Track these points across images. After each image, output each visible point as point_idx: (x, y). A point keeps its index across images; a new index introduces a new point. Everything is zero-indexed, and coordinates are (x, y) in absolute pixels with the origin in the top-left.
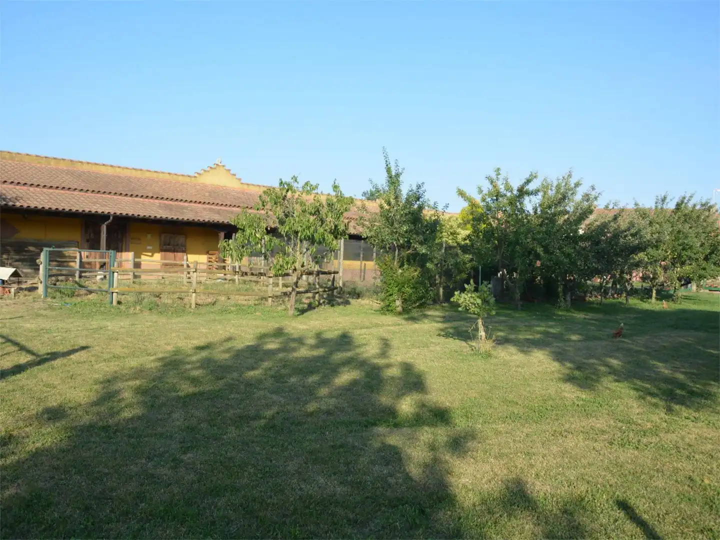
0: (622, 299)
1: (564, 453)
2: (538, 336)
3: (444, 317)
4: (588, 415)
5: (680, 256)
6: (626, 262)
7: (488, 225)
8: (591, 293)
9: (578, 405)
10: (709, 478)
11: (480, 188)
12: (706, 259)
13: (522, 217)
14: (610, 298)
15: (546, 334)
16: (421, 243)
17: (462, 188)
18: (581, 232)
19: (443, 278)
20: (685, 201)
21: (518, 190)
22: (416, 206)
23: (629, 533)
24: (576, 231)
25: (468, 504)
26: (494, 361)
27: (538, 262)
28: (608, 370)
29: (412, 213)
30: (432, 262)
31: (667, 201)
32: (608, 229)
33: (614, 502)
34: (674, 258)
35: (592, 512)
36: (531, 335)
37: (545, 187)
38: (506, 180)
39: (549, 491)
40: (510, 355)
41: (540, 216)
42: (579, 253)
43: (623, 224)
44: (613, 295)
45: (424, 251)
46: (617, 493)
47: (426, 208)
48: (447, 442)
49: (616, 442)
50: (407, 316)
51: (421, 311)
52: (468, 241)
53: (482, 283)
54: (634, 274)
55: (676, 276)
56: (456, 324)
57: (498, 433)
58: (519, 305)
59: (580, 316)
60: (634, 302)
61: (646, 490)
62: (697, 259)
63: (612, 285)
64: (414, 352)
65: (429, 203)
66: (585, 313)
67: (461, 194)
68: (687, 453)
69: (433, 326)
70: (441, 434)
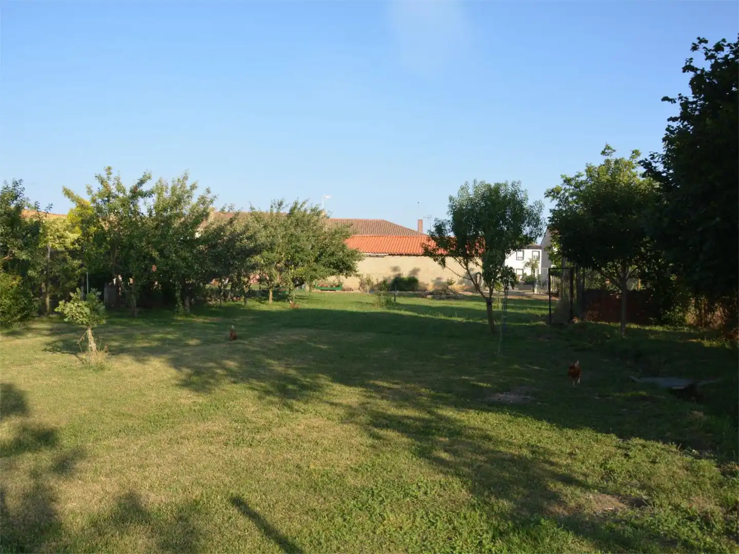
0: (241, 301)
1: (179, 460)
2: (155, 344)
3: (51, 330)
4: (204, 419)
5: (293, 258)
6: (242, 265)
7: (98, 228)
8: (210, 297)
9: (194, 410)
10: (314, 464)
11: (89, 188)
12: (317, 261)
13: (136, 219)
14: (229, 300)
15: (163, 340)
16: (21, 249)
17: (68, 187)
18: (197, 235)
19: (50, 286)
20: (299, 206)
21: (131, 191)
22: (13, 206)
23: (242, 528)
24: (193, 234)
25: (75, 529)
26: (106, 373)
27: (154, 266)
28: (225, 373)
29: (8, 214)
30: (35, 269)
31: (283, 206)
32: (224, 232)
33: (228, 501)
34: (288, 260)
35: (206, 514)
36: (147, 343)
37: (160, 189)
38: (118, 179)
39: (164, 500)
40: (126, 365)
41: (156, 219)
42: (195, 257)
43: (238, 227)
44: (232, 298)
45: (24, 257)
46: (231, 492)
47: (26, 208)
48: (51, 466)
49: (231, 443)
50: (6, 331)
51: (24, 325)
52: (77, 246)
53: (90, 290)
54: (251, 277)
55: (290, 277)
56: (64, 336)
57: (110, 449)
58: (136, 313)
59: (200, 320)
60: (253, 304)
61: (259, 483)
62: (309, 261)
63: (232, 287)
64: (14, 371)
65: (29, 202)
66: (205, 317)
67: (68, 193)
68: (296, 443)
69: (38, 341)
70: (46, 457)
